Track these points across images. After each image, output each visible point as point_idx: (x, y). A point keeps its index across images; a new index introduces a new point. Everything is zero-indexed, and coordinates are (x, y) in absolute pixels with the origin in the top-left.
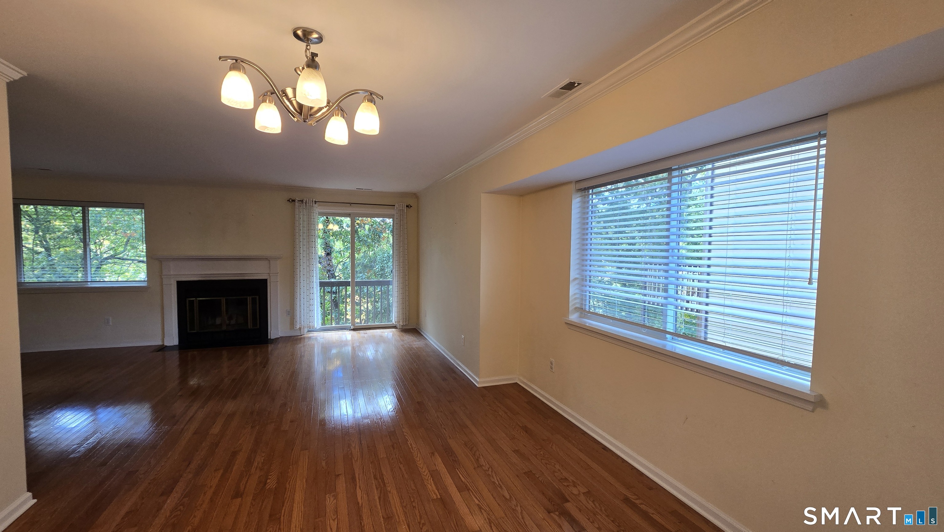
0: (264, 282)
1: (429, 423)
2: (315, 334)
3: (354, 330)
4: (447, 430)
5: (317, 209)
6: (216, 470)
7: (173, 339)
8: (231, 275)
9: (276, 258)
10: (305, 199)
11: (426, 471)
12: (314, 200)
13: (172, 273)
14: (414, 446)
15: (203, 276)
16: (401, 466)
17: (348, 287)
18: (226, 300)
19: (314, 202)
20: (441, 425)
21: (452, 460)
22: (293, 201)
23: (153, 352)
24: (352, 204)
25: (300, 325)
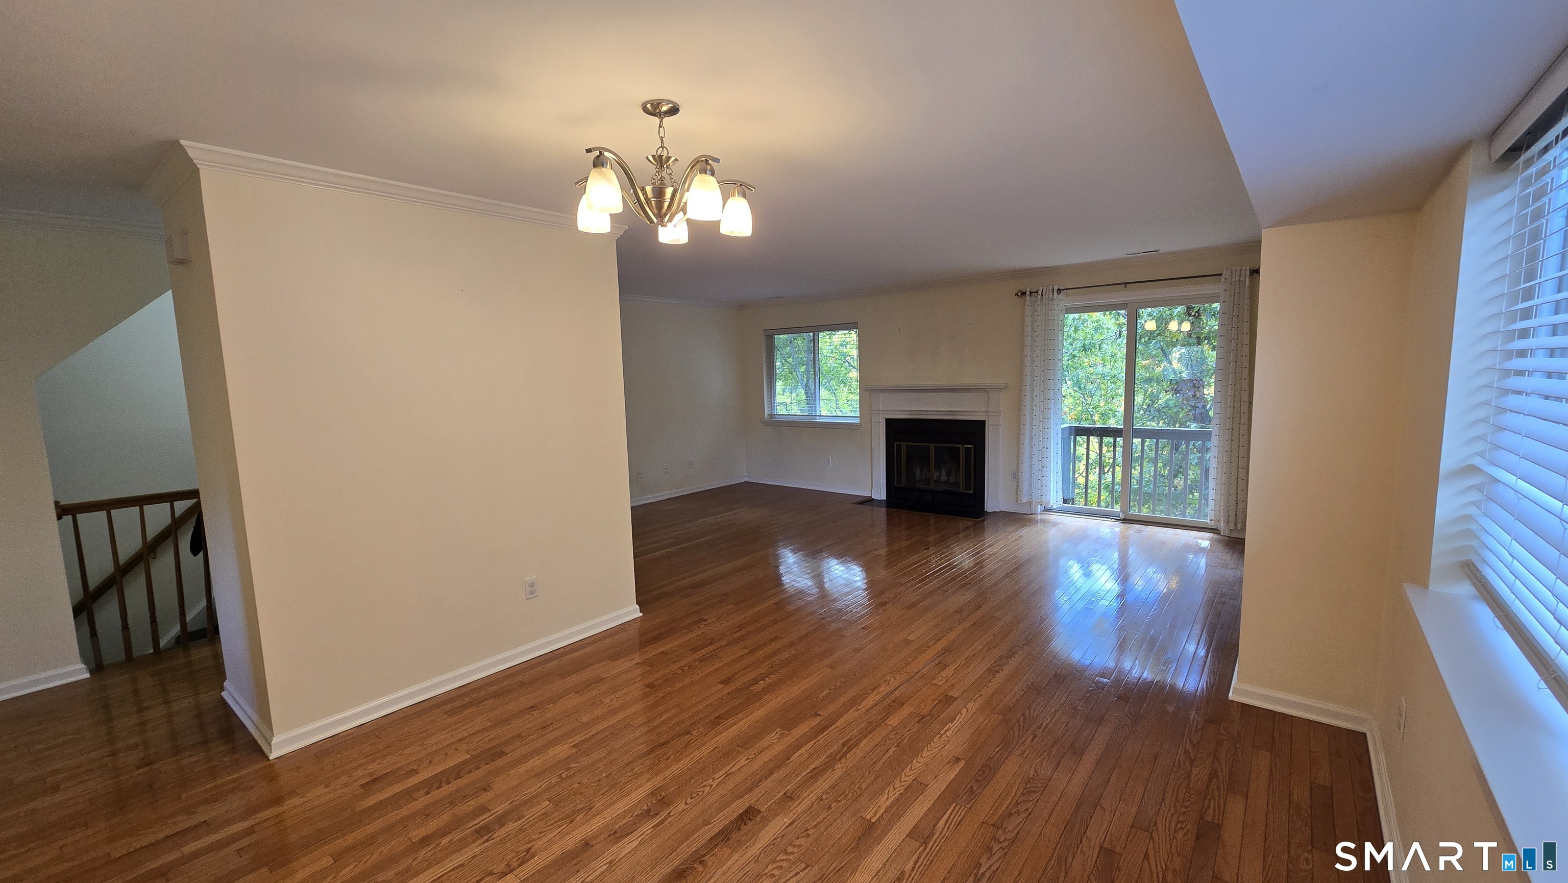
0: (981, 425)
1: (1023, 715)
2: (1054, 517)
3: (1125, 521)
4: (1035, 741)
5: (1061, 301)
6: (744, 648)
7: (880, 494)
8: (943, 413)
9: (998, 389)
10: (1041, 289)
11: (910, 778)
12: (1056, 288)
13: (881, 409)
14: (948, 734)
15: (910, 413)
16: (893, 749)
17: (1118, 439)
18: (935, 446)
19: (1055, 291)
20: (1039, 728)
21: (972, 787)
22: (1024, 294)
23: (854, 503)
24: (1128, 285)
25: (1030, 497)
